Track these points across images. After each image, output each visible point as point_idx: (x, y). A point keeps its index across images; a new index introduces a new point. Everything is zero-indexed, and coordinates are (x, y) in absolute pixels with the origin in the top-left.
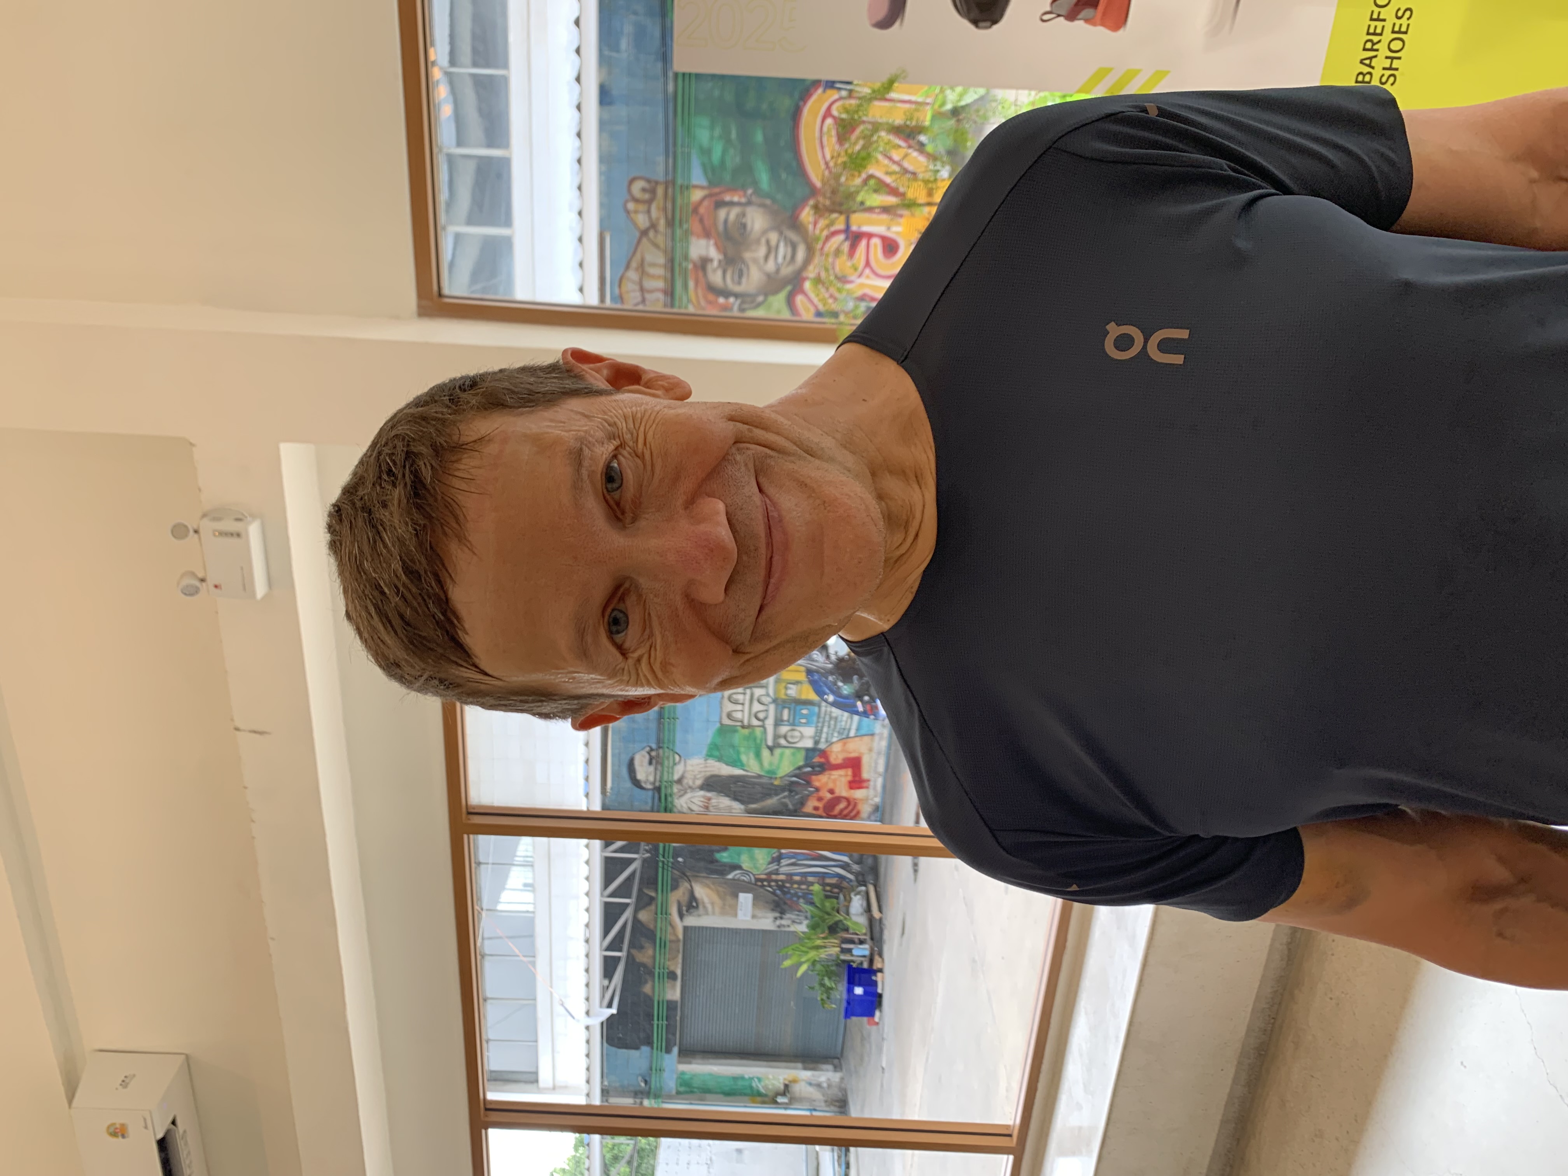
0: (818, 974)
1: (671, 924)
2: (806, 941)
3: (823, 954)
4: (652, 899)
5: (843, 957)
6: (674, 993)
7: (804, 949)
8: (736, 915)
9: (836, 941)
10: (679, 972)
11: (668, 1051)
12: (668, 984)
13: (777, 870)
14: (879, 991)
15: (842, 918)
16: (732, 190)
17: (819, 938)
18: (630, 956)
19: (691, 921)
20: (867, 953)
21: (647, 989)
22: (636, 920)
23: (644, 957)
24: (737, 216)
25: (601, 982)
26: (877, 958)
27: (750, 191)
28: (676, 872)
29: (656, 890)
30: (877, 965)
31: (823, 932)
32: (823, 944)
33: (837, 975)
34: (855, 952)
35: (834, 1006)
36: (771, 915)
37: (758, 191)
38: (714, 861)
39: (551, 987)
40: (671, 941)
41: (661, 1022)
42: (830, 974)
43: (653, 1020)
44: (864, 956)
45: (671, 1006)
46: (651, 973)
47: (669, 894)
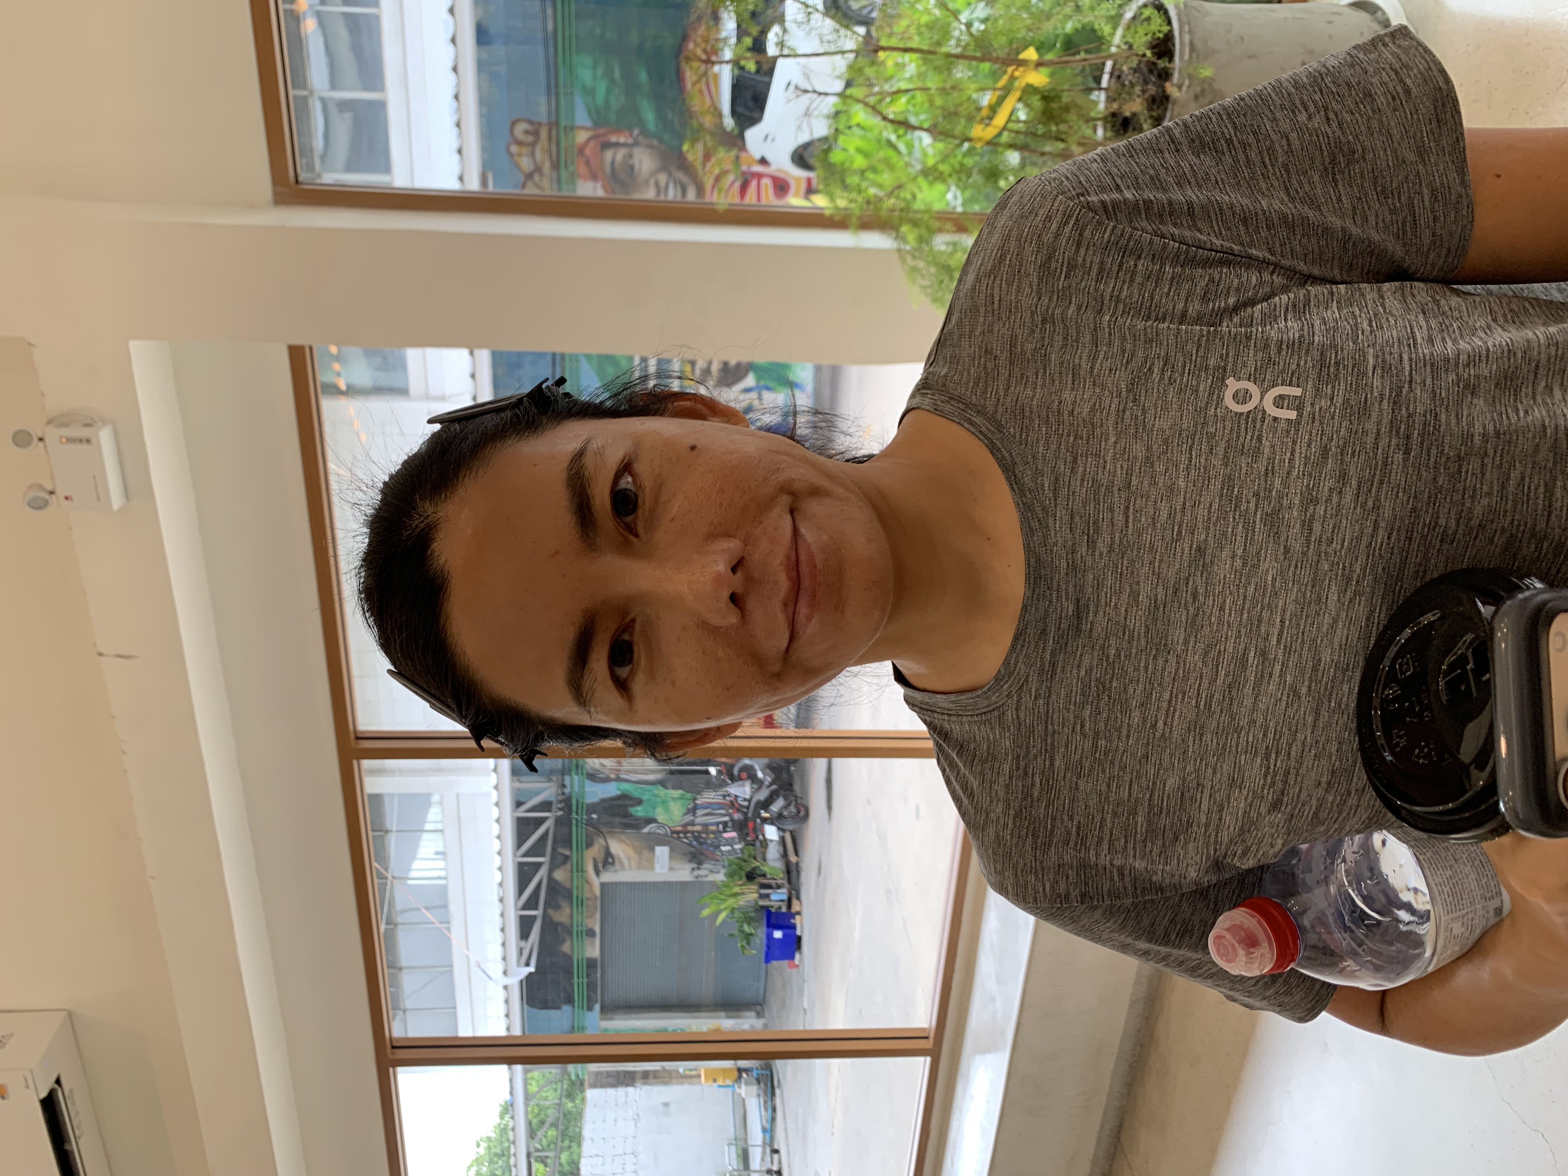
0: (737, 921)
1: (587, 882)
2: (724, 889)
3: (742, 901)
4: (567, 858)
5: (762, 903)
6: (593, 950)
7: (722, 897)
8: (653, 868)
9: (754, 887)
10: (597, 929)
11: (590, 1008)
12: (587, 941)
13: (693, 821)
14: (798, 933)
15: (758, 864)
16: (618, 131)
17: (737, 885)
18: (545, 915)
19: (608, 877)
20: (785, 897)
21: (566, 948)
22: (550, 879)
23: (561, 916)
24: (624, 157)
25: (517, 944)
26: (795, 902)
27: (636, 132)
28: (591, 829)
29: (571, 848)
30: (795, 907)
31: (740, 879)
32: (740, 891)
33: (757, 921)
34: (773, 897)
35: (754, 952)
36: (689, 866)
37: (644, 132)
38: (627, 815)
39: (468, 949)
40: (588, 899)
41: (581, 980)
42: (749, 920)
43: (573, 978)
44: (782, 901)
45: (591, 964)
46: (570, 933)
47: (585, 852)
